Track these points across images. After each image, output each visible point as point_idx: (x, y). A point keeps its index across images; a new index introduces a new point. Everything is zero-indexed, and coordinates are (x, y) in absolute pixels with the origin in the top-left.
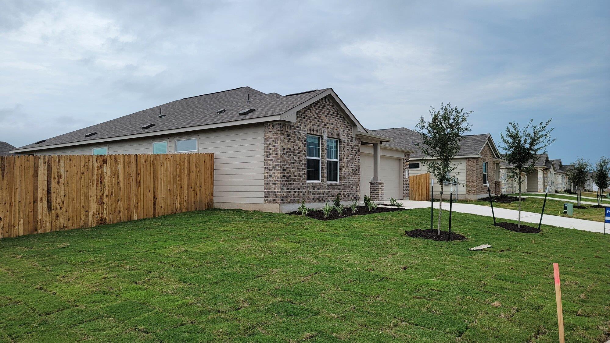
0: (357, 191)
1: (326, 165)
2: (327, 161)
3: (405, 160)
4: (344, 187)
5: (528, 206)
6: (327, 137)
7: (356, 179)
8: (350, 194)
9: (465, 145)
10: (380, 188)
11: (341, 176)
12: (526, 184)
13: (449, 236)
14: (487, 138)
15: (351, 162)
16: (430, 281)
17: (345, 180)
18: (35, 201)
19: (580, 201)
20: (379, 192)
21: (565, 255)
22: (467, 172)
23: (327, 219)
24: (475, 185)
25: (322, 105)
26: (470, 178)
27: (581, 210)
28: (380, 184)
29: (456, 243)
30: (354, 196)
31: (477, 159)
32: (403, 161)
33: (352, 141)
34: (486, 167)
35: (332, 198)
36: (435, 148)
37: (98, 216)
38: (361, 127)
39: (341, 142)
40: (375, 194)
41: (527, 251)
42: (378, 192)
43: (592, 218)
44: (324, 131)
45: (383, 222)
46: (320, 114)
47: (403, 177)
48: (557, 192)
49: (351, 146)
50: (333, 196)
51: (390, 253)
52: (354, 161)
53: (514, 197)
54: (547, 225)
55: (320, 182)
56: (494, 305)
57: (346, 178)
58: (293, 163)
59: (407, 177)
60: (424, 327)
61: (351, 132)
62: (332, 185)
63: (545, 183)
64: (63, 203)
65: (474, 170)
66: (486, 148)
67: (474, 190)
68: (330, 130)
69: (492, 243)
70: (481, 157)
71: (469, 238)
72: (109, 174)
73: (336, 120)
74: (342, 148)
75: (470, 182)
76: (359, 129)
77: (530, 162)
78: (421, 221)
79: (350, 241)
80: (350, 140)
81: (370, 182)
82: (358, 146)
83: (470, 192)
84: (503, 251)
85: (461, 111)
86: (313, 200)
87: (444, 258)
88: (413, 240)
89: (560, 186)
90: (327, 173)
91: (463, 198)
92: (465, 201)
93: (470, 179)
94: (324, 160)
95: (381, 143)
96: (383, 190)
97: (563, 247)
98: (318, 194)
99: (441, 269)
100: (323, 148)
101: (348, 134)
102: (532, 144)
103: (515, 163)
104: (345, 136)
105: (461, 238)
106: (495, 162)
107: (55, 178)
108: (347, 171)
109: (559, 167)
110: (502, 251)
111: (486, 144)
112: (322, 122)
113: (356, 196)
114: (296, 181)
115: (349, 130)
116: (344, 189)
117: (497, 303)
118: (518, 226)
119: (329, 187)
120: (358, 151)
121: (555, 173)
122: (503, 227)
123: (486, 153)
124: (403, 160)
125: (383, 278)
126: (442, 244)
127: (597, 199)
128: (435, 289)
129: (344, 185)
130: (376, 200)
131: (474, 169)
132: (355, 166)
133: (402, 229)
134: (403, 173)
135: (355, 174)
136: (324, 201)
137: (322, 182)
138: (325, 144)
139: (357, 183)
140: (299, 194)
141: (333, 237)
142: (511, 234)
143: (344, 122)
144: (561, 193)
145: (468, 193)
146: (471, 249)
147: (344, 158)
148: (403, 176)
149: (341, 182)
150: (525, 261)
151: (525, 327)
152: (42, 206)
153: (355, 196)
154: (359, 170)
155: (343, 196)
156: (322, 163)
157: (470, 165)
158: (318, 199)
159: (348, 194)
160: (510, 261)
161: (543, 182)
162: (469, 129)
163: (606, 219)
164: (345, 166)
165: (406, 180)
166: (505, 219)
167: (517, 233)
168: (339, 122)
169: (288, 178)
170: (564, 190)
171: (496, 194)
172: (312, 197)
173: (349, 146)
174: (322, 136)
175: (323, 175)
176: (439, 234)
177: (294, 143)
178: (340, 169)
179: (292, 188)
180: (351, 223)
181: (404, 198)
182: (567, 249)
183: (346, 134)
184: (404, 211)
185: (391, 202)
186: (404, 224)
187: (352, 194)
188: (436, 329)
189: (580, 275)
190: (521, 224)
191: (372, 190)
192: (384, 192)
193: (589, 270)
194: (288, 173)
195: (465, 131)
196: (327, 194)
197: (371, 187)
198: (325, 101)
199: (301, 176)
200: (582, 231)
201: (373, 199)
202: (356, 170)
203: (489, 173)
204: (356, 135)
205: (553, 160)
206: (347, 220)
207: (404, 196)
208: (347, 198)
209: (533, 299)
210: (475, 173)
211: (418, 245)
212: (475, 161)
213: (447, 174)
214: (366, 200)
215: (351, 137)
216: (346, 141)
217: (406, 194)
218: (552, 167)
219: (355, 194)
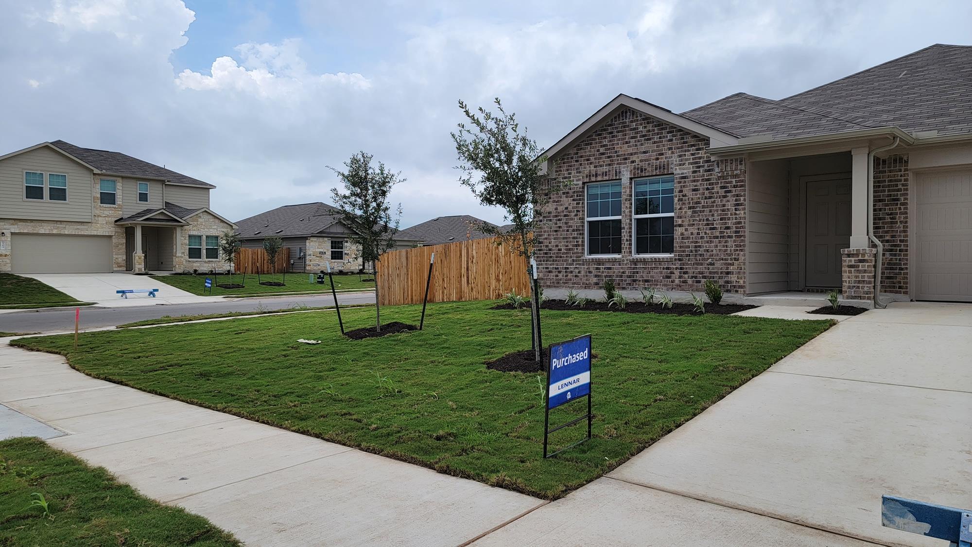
0: (728, 273)
6: (630, 178)
7: (727, 246)
8: (704, 277)
18: (461, 277)
33: (709, 172)
37: (497, 291)
46: (613, 144)
49: (707, 181)
55: (623, 255)
58: (556, 231)
64: (475, 278)
72: (503, 254)
76: (716, 142)
80: (701, 169)
82: (733, 178)
96: (866, 271)
101: (695, 159)
107: (470, 259)
112: (618, 157)
113: (727, 282)
114: (561, 257)
115: (699, 149)
116: (681, 269)
119: (636, 265)
120: (733, 187)
129: (680, 260)
132: (723, 220)
135: (723, 237)
136: (624, 288)
139: (730, 255)
140: (567, 276)
152: (464, 280)
153: (722, 283)
155: (677, 282)
156: (622, 224)
159: (695, 277)
164: (686, 223)
169: (546, 253)
172: (595, 280)
173: (700, 182)
177: (557, 202)
178: (675, 230)
179: (554, 266)
194: (547, 246)
199: (570, 249)
216: (689, 174)
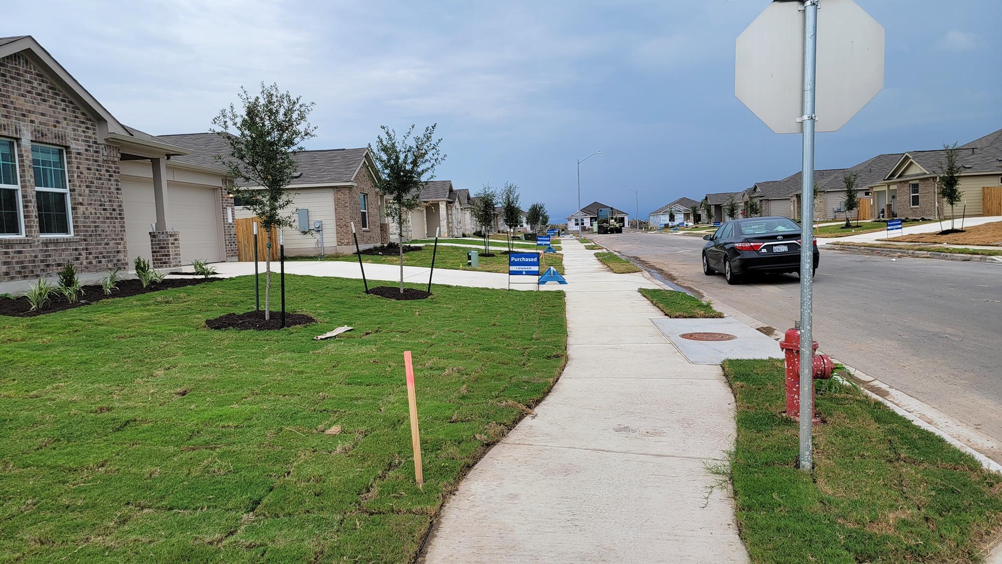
0: (118, 252)
1: (34, 200)
2: (37, 192)
3: (225, 189)
4: (87, 245)
5: (424, 258)
6: (32, 141)
7: (115, 227)
8: (104, 257)
9: (331, 166)
10: (172, 244)
11: (76, 222)
12: (426, 225)
13: (283, 320)
14: (364, 155)
15: (99, 194)
16: (226, 409)
17: (87, 231)
19: (488, 246)
20: (171, 251)
21: (454, 328)
22: (336, 209)
23: (37, 312)
24: (349, 231)
25: (10, 72)
26: (342, 219)
27: (489, 258)
28: (170, 235)
29: (295, 331)
30: (111, 261)
31: (349, 188)
32: (222, 192)
33: (96, 152)
34: (365, 202)
35: (57, 269)
36: (254, 166)
38: (117, 124)
39: (70, 153)
40: (163, 255)
41: (404, 329)
42: (168, 251)
43: (499, 269)
44: (22, 128)
45: (167, 307)
46: (8, 91)
47: (224, 221)
48: (464, 236)
49: (96, 161)
50: (59, 265)
51: (160, 367)
52: (106, 192)
53: (406, 246)
54: (441, 285)
55: (22, 236)
56: (331, 433)
57: (90, 227)
59: (230, 221)
60: (186, 508)
61: (94, 134)
62: (56, 242)
63: (449, 223)
65: (346, 207)
66: (364, 170)
67: (347, 239)
68: (39, 127)
69: (355, 323)
70: (355, 185)
71: (319, 319)
73: (51, 107)
74: (75, 165)
75: (342, 226)
76: (112, 128)
77: (414, 191)
78: (242, 299)
79: (75, 355)
80: (91, 149)
81: (150, 233)
82: (114, 162)
83: (343, 241)
84: (369, 333)
85: (296, 101)
86: (7, 275)
87: (266, 361)
88: (217, 334)
89: (468, 227)
90: (40, 216)
91: (333, 252)
92: (336, 257)
93: (342, 221)
94: (29, 190)
95: (168, 156)
96: (178, 247)
97: (455, 316)
98: (17, 263)
99: (254, 382)
100: (24, 166)
101: (86, 137)
102: (415, 163)
103: (392, 193)
104: (78, 140)
105: (306, 320)
106: (377, 193)
108: (91, 212)
109: (466, 200)
110: (367, 334)
111: (363, 165)
112: (15, 109)
113: (118, 260)
115: (87, 128)
116: (87, 249)
117: (335, 429)
118: (400, 291)
119: (47, 247)
120: (115, 172)
121: (461, 209)
122: (378, 295)
123: (364, 180)
124: (221, 190)
125: (128, 422)
126: (270, 336)
127: (507, 242)
128: (231, 424)
129: (85, 240)
130: (166, 267)
131: (347, 205)
132: (110, 201)
133: (200, 316)
134: (223, 213)
135: (112, 218)
136: (38, 276)
137: (27, 236)
138: (29, 157)
139: (118, 235)
141: (38, 350)
142: (389, 304)
143: (74, 112)
144: (469, 237)
145: (340, 243)
146: (317, 338)
147: (80, 186)
148: (224, 219)
149: (77, 235)
150: (397, 347)
151: (370, 463)
153: (115, 262)
154: (120, 210)
155: (85, 263)
156: (24, 197)
157: (340, 199)
158: (20, 272)
159: (97, 257)
160: (374, 350)
161: (447, 222)
162: (312, 134)
163: (510, 270)
164: (85, 202)
165: (229, 227)
166: (385, 281)
167: (398, 301)
168: (61, 111)
170: (473, 232)
171: (381, 244)
173: (92, 162)
174: (18, 140)
175: (29, 222)
176: (267, 317)
178: (73, 209)
180: (92, 316)
181: (228, 258)
182: (459, 317)
183: (80, 136)
184: (217, 282)
185: (196, 267)
186: (209, 306)
187: (109, 257)
188: (209, 507)
189: (467, 356)
190: (405, 287)
191: (156, 248)
192: (182, 251)
193: (479, 347)
195: (306, 137)
196: (42, 261)
197: (154, 242)
198: (19, 64)
200: (483, 289)
201: (160, 265)
202: (114, 210)
203: (370, 211)
204: (105, 139)
205: (459, 190)
206: (84, 312)
207: (228, 255)
208: (96, 266)
209: (394, 408)
210: (347, 211)
211: (226, 342)
212: (347, 191)
213: (278, 211)
214: (141, 267)
215: (95, 143)
216: (83, 151)
217: (232, 250)
218: (457, 200)
219: (114, 257)
